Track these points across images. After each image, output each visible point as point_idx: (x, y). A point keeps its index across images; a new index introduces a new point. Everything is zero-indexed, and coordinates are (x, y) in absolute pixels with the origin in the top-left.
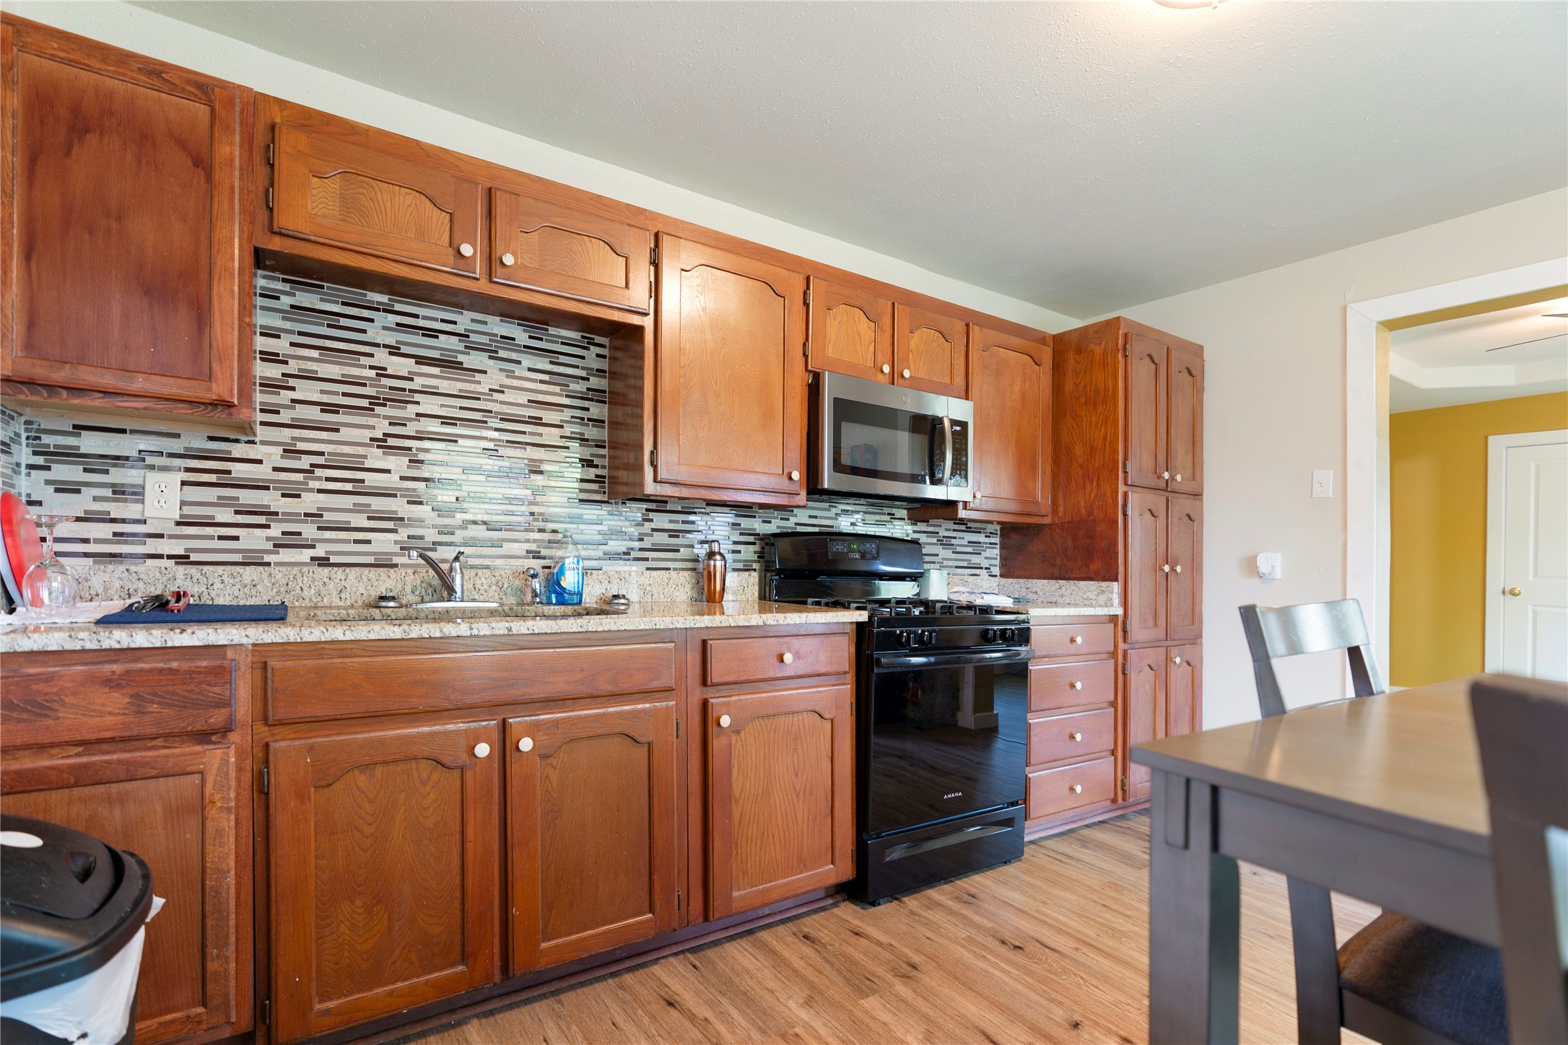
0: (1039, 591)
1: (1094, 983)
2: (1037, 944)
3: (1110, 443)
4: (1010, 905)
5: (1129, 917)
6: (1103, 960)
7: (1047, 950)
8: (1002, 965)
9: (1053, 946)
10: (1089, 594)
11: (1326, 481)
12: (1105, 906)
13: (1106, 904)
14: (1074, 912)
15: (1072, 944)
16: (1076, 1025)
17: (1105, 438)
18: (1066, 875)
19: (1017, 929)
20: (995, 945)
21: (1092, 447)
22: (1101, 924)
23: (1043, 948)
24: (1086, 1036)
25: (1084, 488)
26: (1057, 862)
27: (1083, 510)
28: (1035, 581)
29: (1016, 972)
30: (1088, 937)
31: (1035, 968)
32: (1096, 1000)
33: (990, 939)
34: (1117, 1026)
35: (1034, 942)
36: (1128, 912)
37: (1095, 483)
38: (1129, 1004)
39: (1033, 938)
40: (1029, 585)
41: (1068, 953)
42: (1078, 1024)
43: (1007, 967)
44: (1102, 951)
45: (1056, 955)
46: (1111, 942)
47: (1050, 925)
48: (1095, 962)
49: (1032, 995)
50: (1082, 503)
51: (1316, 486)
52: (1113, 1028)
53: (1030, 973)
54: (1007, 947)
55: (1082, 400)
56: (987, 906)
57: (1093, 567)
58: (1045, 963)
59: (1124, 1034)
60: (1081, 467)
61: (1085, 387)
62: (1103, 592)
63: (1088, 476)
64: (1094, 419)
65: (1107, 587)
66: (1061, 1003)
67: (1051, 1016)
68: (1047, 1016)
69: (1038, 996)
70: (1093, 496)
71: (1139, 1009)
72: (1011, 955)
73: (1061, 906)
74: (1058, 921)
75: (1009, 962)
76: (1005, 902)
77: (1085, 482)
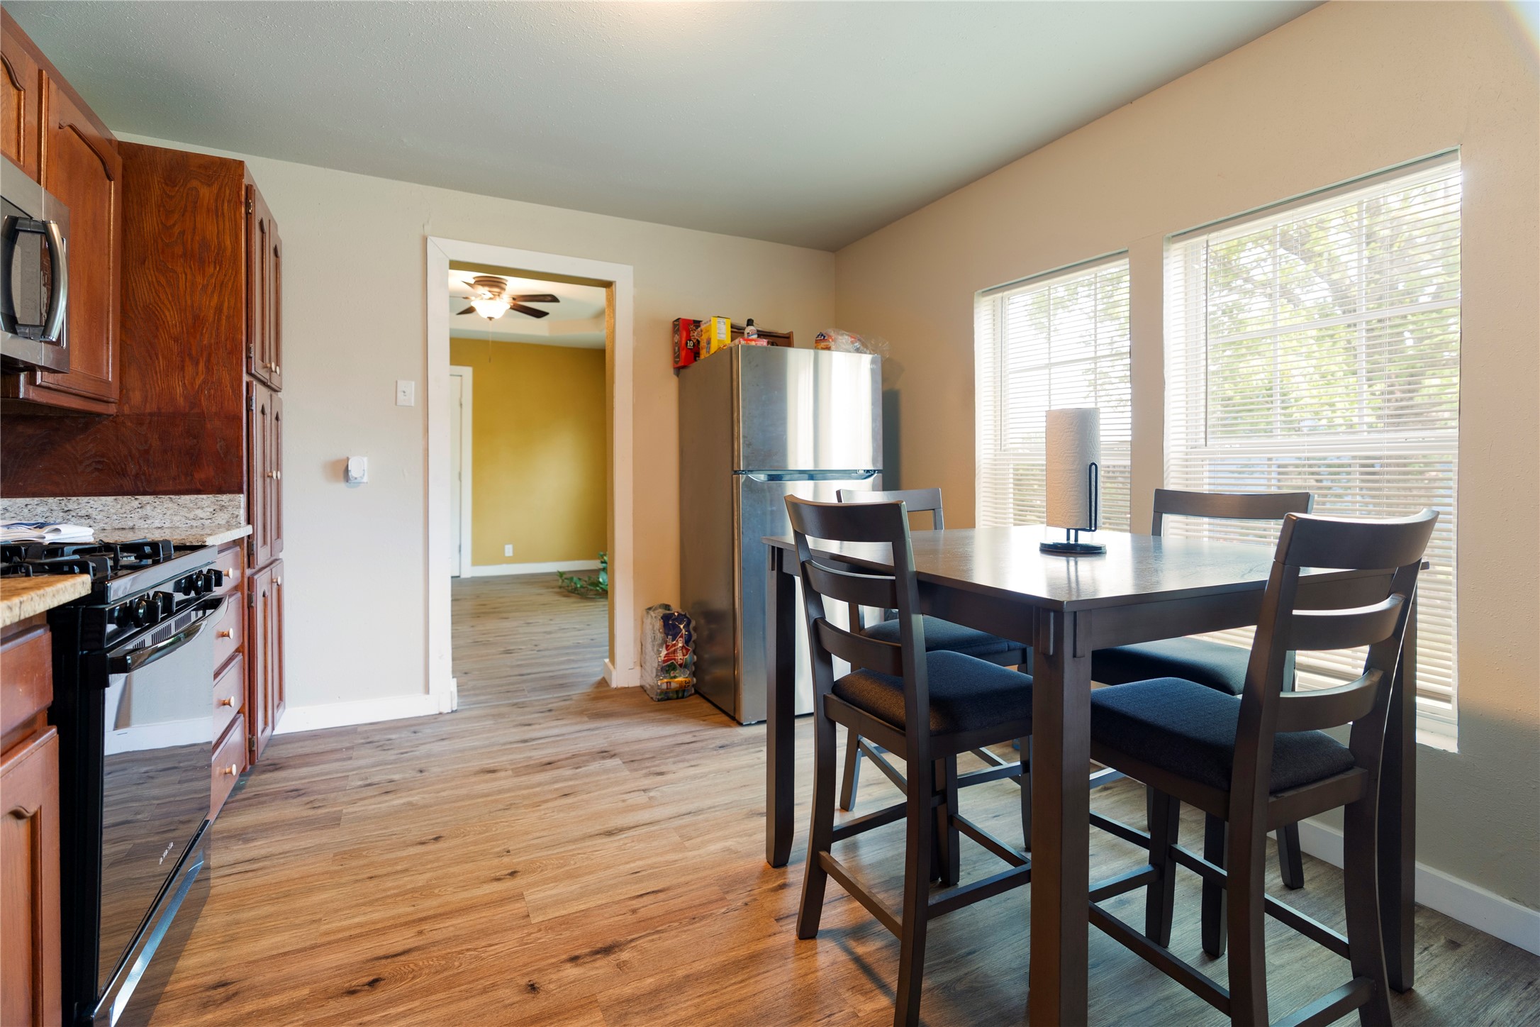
0: (94, 513)
1: (483, 944)
2: (384, 961)
3: (228, 317)
4: (285, 954)
5: (406, 870)
6: (454, 922)
7: (402, 958)
8: (392, 1011)
9: (400, 949)
10: (199, 513)
11: (409, 391)
12: (371, 878)
13: (370, 875)
14: (357, 905)
15: (411, 932)
16: (533, 988)
17: (219, 310)
18: (285, 878)
19: (339, 967)
20: (348, 1003)
21: (196, 318)
22: (397, 895)
23: (396, 959)
24: (552, 986)
25: (183, 369)
26: (250, 874)
27: (181, 401)
28: (84, 500)
29: (417, 1003)
30: (408, 914)
31: (421, 982)
32: (509, 955)
33: (332, 1003)
34: (552, 956)
35: (377, 963)
36: (399, 868)
37: (201, 365)
38: (529, 934)
39: (368, 961)
40: (70, 507)
41: (421, 943)
42: (532, 985)
43: (401, 1009)
44: (441, 915)
45: (415, 954)
46: (433, 902)
47: (360, 935)
48: (451, 929)
49: (465, 1005)
50: (179, 390)
51: (400, 395)
52: (553, 960)
53: (428, 991)
54: (363, 993)
55: (178, 250)
56: (261, 978)
57: (200, 476)
58: (421, 969)
59: (564, 957)
60: (176, 340)
61: (183, 233)
62: (222, 508)
63: (190, 355)
64: (199, 279)
65: (230, 500)
66: (493, 985)
67: (507, 1002)
68: (506, 1007)
69: (470, 1001)
70: (198, 382)
71: (540, 930)
72: (379, 995)
73: (336, 911)
74: (361, 925)
75: (392, 1002)
76: (273, 957)
77: (183, 361)
